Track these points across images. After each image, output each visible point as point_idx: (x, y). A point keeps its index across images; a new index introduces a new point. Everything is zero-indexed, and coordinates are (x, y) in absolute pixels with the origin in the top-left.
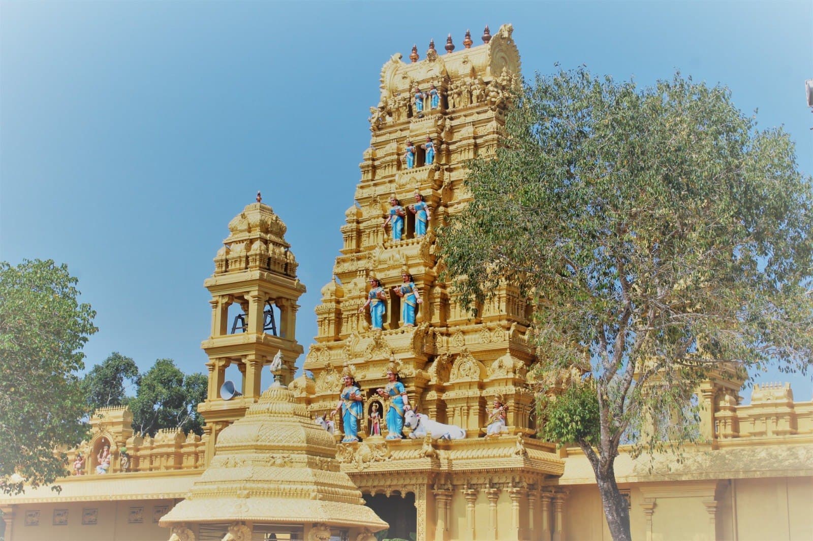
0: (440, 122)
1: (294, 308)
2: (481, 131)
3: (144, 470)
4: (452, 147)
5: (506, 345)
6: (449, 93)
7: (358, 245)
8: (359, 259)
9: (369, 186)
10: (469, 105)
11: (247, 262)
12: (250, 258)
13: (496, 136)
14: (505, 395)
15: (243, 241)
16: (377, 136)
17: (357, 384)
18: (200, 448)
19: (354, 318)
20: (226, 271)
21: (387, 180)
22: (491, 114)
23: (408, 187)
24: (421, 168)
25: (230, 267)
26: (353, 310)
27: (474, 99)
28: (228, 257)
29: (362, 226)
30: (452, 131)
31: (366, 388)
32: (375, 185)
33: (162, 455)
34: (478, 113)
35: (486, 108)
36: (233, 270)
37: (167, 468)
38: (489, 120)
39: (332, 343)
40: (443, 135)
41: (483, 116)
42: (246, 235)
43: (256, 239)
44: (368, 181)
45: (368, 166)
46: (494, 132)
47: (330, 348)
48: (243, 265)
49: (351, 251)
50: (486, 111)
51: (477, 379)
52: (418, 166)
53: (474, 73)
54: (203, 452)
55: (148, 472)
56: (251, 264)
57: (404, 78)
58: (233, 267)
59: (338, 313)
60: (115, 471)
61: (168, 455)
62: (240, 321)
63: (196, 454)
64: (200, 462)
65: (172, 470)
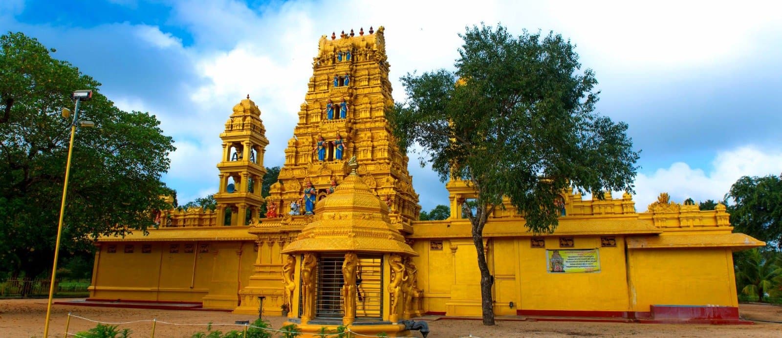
0: (351, 67)
1: (264, 151)
2: (372, 72)
3: (180, 226)
4: (357, 79)
5: (389, 171)
6: (355, 54)
7: (306, 121)
8: (308, 128)
9: (313, 94)
10: (365, 60)
11: (243, 126)
12: (245, 125)
13: (380, 75)
14: (390, 195)
15: (241, 116)
16: (316, 71)
17: (313, 186)
18: (213, 216)
19: (306, 156)
20: (231, 130)
21: (322, 92)
22: (376, 65)
23: (336, 95)
24: (342, 87)
25: (233, 129)
26: (305, 151)
27: (368, 57)
28: (233, 123)
29: (309, 112)
30: (356, 71)
31: (318, 189)
32: (316, 94)
33: (191, 219)
34: (370, 64)
35: (374, 62)
36: (235, 130)
37: (194, 225)
38: (375, 68)
39: (293, 167)
40: (352, 73)
41: (373, 66)
42: (243, 114)
43: (249, 116)
44: (312, 92)
45: (312, 85)
46: (379, 74)
47: (293, 169)
48: (241, 128)
49: (303, 124)
50: (374, 64)
51: (375, 187)
52: (340, 86)
53: (368, 46)
54: (215, 218)
55: (182, 227)
56: (245, 128)
57: (331, 45)
58: (235, 128)
59: (297, 152)
60: (163, 226)
61: (195, 219)
62: (235, 155)
63: (211, 219)
64: (213, 223)
65: (197, 227)
